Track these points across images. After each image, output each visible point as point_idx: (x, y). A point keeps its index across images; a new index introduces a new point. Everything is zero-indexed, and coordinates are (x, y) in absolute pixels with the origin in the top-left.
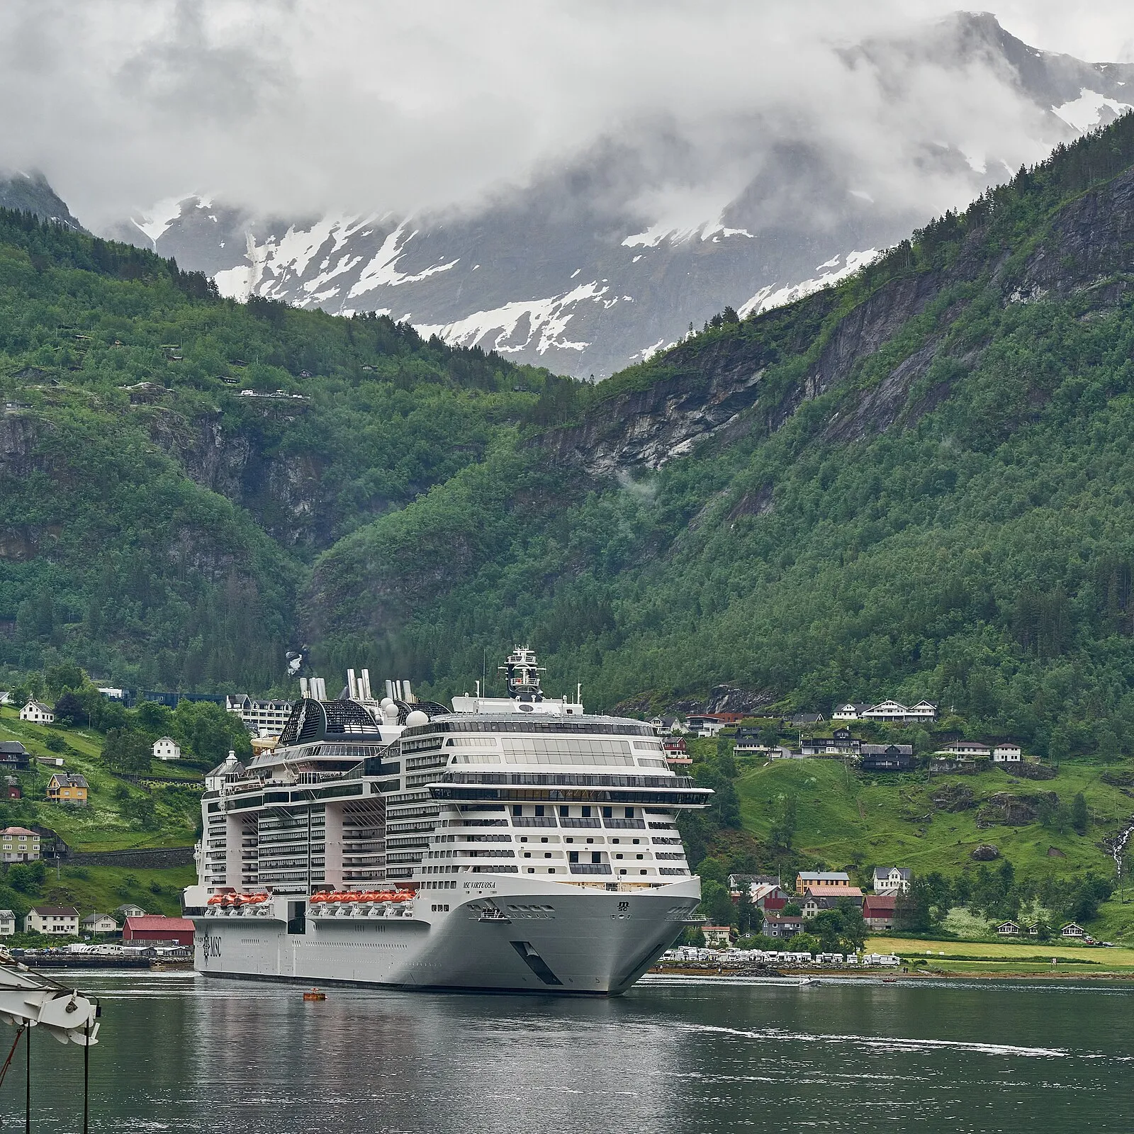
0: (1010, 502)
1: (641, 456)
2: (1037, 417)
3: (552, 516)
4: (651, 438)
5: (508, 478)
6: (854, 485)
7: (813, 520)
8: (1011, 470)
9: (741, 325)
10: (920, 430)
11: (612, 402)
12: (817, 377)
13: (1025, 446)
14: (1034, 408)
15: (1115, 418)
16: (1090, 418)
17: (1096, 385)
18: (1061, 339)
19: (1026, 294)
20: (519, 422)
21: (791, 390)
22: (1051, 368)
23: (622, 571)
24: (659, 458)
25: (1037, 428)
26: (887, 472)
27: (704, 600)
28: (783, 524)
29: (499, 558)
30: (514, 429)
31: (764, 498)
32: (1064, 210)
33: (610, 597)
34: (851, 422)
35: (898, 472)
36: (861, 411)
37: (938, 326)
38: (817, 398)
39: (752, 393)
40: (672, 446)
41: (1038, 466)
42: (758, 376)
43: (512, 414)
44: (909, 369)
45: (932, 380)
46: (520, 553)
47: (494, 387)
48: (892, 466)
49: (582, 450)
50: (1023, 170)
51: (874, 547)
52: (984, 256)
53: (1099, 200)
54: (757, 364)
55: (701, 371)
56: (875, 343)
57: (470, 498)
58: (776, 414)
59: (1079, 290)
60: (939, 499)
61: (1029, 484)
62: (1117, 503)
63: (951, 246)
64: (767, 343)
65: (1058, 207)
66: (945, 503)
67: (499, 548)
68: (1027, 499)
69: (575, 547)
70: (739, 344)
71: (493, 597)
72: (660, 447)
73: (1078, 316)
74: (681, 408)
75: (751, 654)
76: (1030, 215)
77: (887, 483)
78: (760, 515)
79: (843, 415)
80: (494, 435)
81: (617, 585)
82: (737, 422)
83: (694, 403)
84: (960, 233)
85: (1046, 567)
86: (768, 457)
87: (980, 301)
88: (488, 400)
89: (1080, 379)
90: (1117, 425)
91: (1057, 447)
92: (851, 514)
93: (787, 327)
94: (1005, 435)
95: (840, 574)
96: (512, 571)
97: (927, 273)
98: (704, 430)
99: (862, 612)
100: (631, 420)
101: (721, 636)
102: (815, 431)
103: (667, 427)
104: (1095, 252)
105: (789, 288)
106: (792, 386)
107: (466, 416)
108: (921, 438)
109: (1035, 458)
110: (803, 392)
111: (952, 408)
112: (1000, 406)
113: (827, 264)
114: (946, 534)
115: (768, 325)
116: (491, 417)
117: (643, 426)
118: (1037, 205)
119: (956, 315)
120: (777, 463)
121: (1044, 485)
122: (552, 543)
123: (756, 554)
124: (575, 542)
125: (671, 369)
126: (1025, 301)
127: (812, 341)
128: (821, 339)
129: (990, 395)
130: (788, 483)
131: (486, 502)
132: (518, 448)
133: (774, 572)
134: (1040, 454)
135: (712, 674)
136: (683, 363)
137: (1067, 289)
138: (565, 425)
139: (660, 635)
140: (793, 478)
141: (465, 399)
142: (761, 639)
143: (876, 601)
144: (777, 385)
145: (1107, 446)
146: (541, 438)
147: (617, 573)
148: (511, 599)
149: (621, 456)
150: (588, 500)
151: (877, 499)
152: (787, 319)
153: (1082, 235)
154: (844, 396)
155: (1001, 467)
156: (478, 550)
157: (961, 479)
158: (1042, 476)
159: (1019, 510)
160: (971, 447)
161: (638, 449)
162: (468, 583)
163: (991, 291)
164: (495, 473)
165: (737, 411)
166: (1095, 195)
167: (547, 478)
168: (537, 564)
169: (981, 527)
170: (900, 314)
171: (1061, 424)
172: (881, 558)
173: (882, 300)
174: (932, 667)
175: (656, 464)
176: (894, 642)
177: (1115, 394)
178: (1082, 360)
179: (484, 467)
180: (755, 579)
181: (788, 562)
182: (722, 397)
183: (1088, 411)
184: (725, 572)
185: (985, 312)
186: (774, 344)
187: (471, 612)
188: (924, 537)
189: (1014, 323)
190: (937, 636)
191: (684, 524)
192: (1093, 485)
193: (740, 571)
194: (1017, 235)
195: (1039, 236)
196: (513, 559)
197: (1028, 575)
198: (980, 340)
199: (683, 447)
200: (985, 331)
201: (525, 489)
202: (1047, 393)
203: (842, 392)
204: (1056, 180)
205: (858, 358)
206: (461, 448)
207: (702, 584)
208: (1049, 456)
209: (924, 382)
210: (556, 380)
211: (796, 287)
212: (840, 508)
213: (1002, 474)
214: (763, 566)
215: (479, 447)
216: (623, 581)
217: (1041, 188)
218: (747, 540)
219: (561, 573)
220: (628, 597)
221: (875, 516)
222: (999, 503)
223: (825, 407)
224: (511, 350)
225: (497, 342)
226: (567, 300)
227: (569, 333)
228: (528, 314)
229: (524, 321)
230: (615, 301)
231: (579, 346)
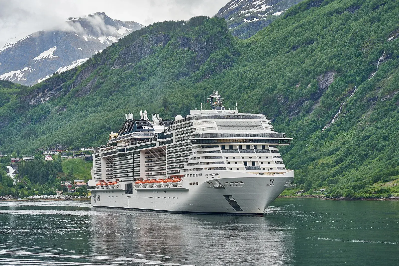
0: (112, 108)
1: (40, 100)
2: (117, 91)
3: (23, 112)
4: (42, 97)
5: (14, 105)
6: (82, 105)
7: (74, 112)
8: (112, 101)
9: (59, 75)
10: (94, 94)
11: (34, 90)
12: (74, 84)
13: (115, 97)
14: (116, 89)
15: (132, 91)
16: (127, 91)
17: (128, 85)
18: (121, 76)
19: (114, 67)
20: (16, 95)
21: (69, 87)
22: (120, 82)
23: (37, 123)
24: (44, 101)
25: (117, 93)
26: (88, 102)
27: (53, 128)
28: (68, 113)
29: (13, 121)
30: (15, 96)
31: (64, 108)
32: (122, 51)
33: (35, 128)
34: (81, 93)
35: (90, 102)
36: (83, 91)
37: (97, 74)
38: (74, 88)
39: (61, 88)
40: (46, 98)
41: (117, 101)
42: (62, 84)
43: (15, 93)
44: (92, 82)
45: (96, 84)
46: (17, 120)
47: (11, 88)
48: (89, 101)
49: (29, 100)
50: (113, 43)
51: (86, 117)
52: (106, 60)
53: (128, 48)
54: (62, 82)
55: (51, 84)
56: (85, 78)
57: (7, 110)
58: (66, 92)
59: (125, 66)
60: (98, 107)
61: (116, 104)
62: (133, 107)
63: (99, 58)
64: (64, 78)
65: (120, 50)
66: (99, 108)
67: (13, 119)
68: (116, 107)
69: (28, 118)
70: (59, 78)
71: (12, 129)
72: (44, 99)
73: (125, 71)
74: (48, 91)
75: (63, 138)
76: (115, 52)
77: (88, 105)
78: (64, 112)
79: (79, 92)
80: (11, 97)
81: (36, 126)
82: (58, 93)
83: (50, 90)
84: (101, 56)
85: (120, 120)
86: (65, 100)
87: (105, 69)
88: (10, 90)
89: (125, 83)
90: (133, 92)
91: (121, 97)
92: (82, 111)
93: (68, 75)
94: (111, 95)
95: (80, 122)
96: (16, 123)
97: (95, 64)
98: (52, 95)
99: (85, 130)
100: (38, 93)
101: (57, 135)
102: (74, 95)
103: (45, 95)
104: (127, 59)
105: (66, 67)
106: (69, 86)
107: (6, 94)
108: (95, 96)
109: (117, 99)
110: (71, 87)
111: (101, 90)
112: (110, 89)
113: (73, 62)
114: (100, 114)
115: (64, 75)
116: (11, 94)
117: (40, 95)
118: (116, 50)
119: (101, 72)
120: (67, 101)
121: (119, 104)
122: (23, 118)
123: (63, 119)
124: (28, 117)
125: (46, 84)
126: (114, 69)
127: (73, 78)
128: (75, 77)
129: (108, 87)
130: (69, 105)
131: (10, 110)
132: (16, 100)
133: (67, 123)
134: (118, 98)
135: (56, 142)
136: (48, 82)
137: (122, 66)
138: (25, 95)
139: (45, 135)
140: (70, 104)
141: (5, 90)
142: (65, 135)
143: (87, 127)
144: (66, 86)
145: (131, 96)
146: (21, 97)
147: (36, 123)
148: (16, 129)
149: (36, 101)
150: (30, 109)
151: (86, 108)
152: (68, 73)
153: (125, 56)
154: (79, 88)
155: (110, 101)
156: (9, 119)
157: (103, 103)
158: (118, 103)
159: (114, 109)
160: (104, 97)
161: (40, 99)
162: (7, 126)
163: (107, 67)
164: (12, 104)
165: (58, 91)
166: (127, 48)
167: (22, 105)
168: (21, 122)
169: (107, 113)
170: (90, 72)
171: (122, 92)
172: (89, 119)
173: (86, 69)
174: (99, 140)
175: (43, 102)
176: (91, 135)
177: (132, 86)
178: (126, 80)
179: (10, 103)
180: (63, 124)
181: (70, 120)
182: (56, 89)
183: (127, 90)
184: (57, 123)
185: (106, 71)
186: (65, 78)
187: (8, 131)
188: (96, 115)
189: (112, 73)
190: (99, 134)
191: (49, 113)
192: (129, 104)
193: (60, 122)
194: (112, 56)
195: (117, 56)
196: (16, 121)
197: (117, 122)
198: (106, 76)
199: (48, 99)
200: (107, 75)
201: (18, 108)
202: (119, 86)
203: (79, 87)
204: (119, 45)
205: (82, 81)
206: (5, 100)
207: (53, 125)
208: (120, 99)
209: (95, 85)
210: (23, 86)
211: (67, 67)
212: (79, 110)
213: (111, 102)
214: (64, 121)
215: (8, 100)
216: (37, 125)
217: (117, 47)
218: (61, 116)
219: (25, 123)
220: (38, 128)
221: (86, 111)
222: (110, 108)
223: (76, 90)
224: (12, 80)
225: (9, 79)
226: (23, 70)
227: (24, 77)
228: (15, 73)
229: (15, 75)
230: (32, 70)
231: (25, 79)
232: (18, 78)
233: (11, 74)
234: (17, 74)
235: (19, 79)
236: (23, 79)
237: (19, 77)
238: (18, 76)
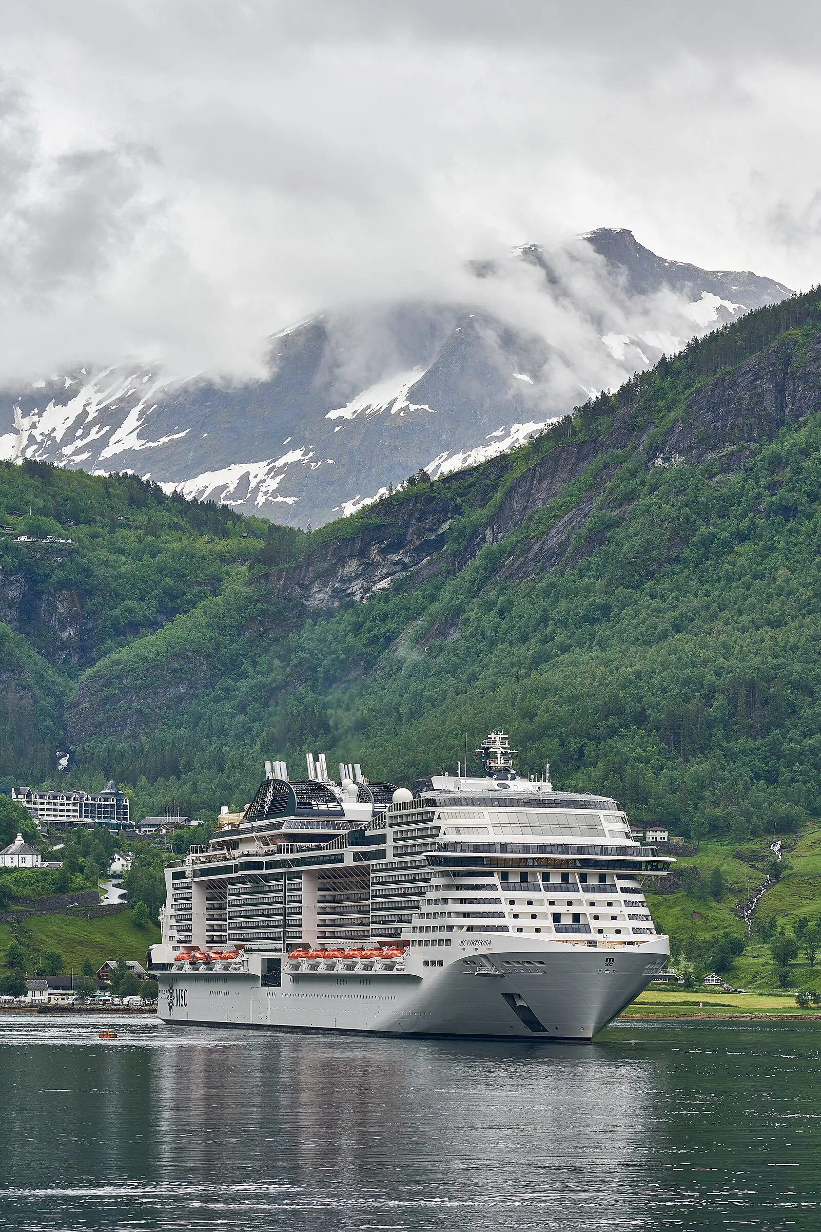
0: (656, 630)
1: (349, 591)
2: (676, 560)
3: (276, 640)
4: (357, 577)
5: (239, 609)
6: (527, 616)
7: (493, 644)
8: (655, 603)
9: (432, 484)
10: (580, 570)
11: (326, 547)
12: (495, 527)
13: (667, 584)
14: (674, 553)
15: (741, 561)
16: (720, 561)
17: (725, 534)
18: (696, 497)
19: (667, 460)
20: (248, 564)
21: (473, 538)
22: (688, 520)
23: (334, 686)
24: (365, 592)
25: (677, 569)
26: (554, 604)
27: (404, 709)
28: (468, 647)
29: (233, 675)
30: (244, 569)
31: (452, 625)
32: (698, 391)
33: (325, 707)
34: (524, 563)
35: (563, 604)
36: (531, 555)
37: (595, 485)
38: (496, 544)
39: (442, 539)
40: (375, 583)
41: (677, 600)
42: (446, 526)
43: (242, 556)
44: (571, 520)
45: (590, 530)
46: (251, 671)
47: (226, 534)
48: (558, 600)
49: (302, 586)
50: (664, 359)
51: (544, 666)
52: (632, 429)
53: (726, 383)
54: (445, 516)
55: (399, 522)
56: (543, 500)
57: (209, 625)
58: (461, 557)
59: (710, 456)
60: (597, 627)
61: (671, 615)
62: (744, 630)
63: (605, 420)
64: (453, 499)
65: (693, 390)
66: (602, 630)
67: (233, 666)
68: (670, 628)
69: (296, 666)
70: (430, 500)
71: (227, 707)
72: (366, 584)
73: (710, 478)
74: (382, 551)
75: (444, 753)
76: (670, 395)
77: (554, 614)
78: (448, 640)
79: (517, 558)
80: (227, 573)
81: (330, 697)
82: (429, 563)
83: (394, 547)
84: (613, 410)
85: (687, 682)
86: (455, 592)
87: (629, 465)
88: (222, 545)
89: (712, 529)
90: (742, 566)
91: (693, 584)
92: (524, 639)
93: (470, 486)
94: (650, 575)
95: (517, 687)
96: (244, 686)
97: (585, 442)
98: (402, 570)
99: (536, 719)
100: (342, 561)
101: (419, 739)
102: (494, 570)
103: (371, 567)
104: (723, 426)
105: (463, 453)
106: (474, 534)
107: (203, 558)
108: (581, 576)
109: (675, 593)
110: (483, 539)
111: (607, 552)
112: (646, 551)
113: (494, 434)
114: (604, 655)
115: (454, 485)
116: (224, 559)
117: (351, 567)
118: (675, 388)
119: (610, 477)
120: (462, 597)
121: (683, 616)
122: (277, 662)
123: (447, 672)
124: (295, 661)
125: (375, 520)
126: (666, 465)
127: (491, 498)
128: (498, 496)
129: (638, 542)
130: (471, 613)
131: (222, 628)
132: (248, 583)
133: (461, 686)
134: (680, 590)
135: (412, 770)
136: (384, 515)
137: (701, 456)
138: (287, 566)
139: (368, 738)
140: (476, 610)
141: (202, 544)
142: (452, 741)
143: (547, 710)
144: (462, 533)
145: (735, 584)
146: (267, 576)
147: (330, 687)
148: (243, 709)
149: (333, 591)
150: (307, 627)
151: (546, 626)
152: (470, 480)
153: (713, 412)
154: (518, 543)
155: (648, 601)
156: (215, 668)
157: (615, 610)
158: (682, 608)
159: (664, 636)
160: (622, 584)
161: (348, 585)
162: (207, 695)
163: (639, 457)
164: (229, 604)
165: (428, 555)
166: (724, 380)
167: (272, 608)
168: (264, 680)
169: (633, 649)
170: (564, 476)
171: (696, 566)
172: (550, 676)
173: (549, 464)
174: (594, 765)
175: (362, 598)
176: (562, 743)
177: (740, 541)
178: (713, 514)
179: (219, 599)
180: (446, 693)
181: (473, 678)
182: (417, 542)
183: (718, 556)
184: (421, 687)
185: (634, 474)
186: (459, 500)
187: (210, 719)
188: (585, 658)
189: (657, 483)
190: (598, 739)
191: (386, 647)
192: (724, 615)
193: (433, 685)
194: (659, 412)
195: (678, 412)
196: (244, 675)
197: (673, 689)
198: (631, 496)
199: (384, 584)
200: (634, 490)
201: (254, 618)
202: (685, 541)
203: (516, 539)
204: (691, 367)
205: (529, 512)
206: (200, 584)
207: (401, 696)
208: (687, 592)
209: (584, 532)
210: (278, 528)
211: (469, 453)
212: (515, 634)
213: (649, 606)
214: (452, 681)
215: (215, 584)
216: (335, 694)
217: (679, 373)
218: (438, 660)
219: (284, 687)
220: (340, 706)
221: (544, 641)
222: (647, 630)
223: (502, 552)
224: (233, 504)
225: (222, 496)
226: (280, 462)
227: (282, 490)
228: (248, 474)
229: (244, 479)
230: (320, 463)
231: (290, 500)
232: (261, 494)
233: (229, 476)
234: (256, 477)
235: (261, 499)
236: (280, 499)
237: (264, 489)
238: (257, 489)
